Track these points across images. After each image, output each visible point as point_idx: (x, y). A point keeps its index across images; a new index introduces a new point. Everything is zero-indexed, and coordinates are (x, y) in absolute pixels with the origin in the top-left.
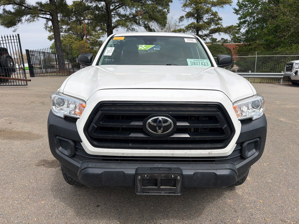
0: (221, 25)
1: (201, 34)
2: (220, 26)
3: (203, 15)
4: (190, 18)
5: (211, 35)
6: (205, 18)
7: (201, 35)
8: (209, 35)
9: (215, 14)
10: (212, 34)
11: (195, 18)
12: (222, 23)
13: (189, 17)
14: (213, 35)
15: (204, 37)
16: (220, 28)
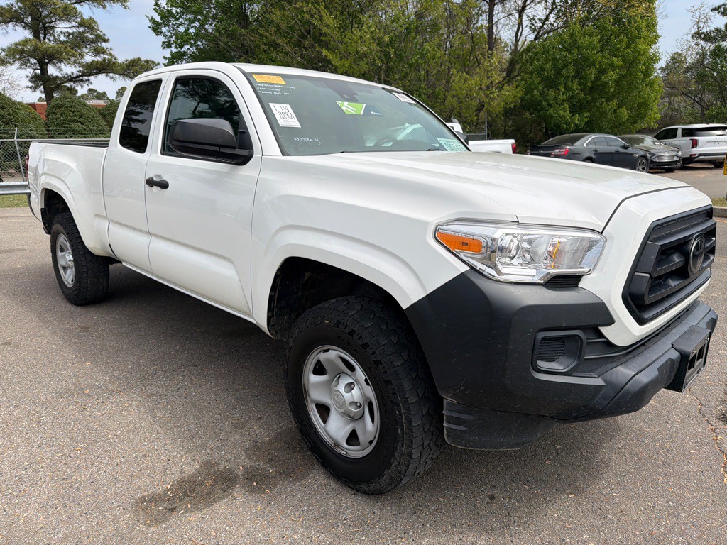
0: (111, 54)
1: (54, 75)
2: (110, 57)
3: (52, 22)
4: (10, 25)
5: (85, 78)
6: (58, 30)
7: (57, 77)
8: (81, 78)
9: (89, 25)
10: (90, 75)
11: (26, 26)
12: (111, 49)
13: (9, 22)
14: (92, 78)
15: (66, 82)
16: (109, 63)
